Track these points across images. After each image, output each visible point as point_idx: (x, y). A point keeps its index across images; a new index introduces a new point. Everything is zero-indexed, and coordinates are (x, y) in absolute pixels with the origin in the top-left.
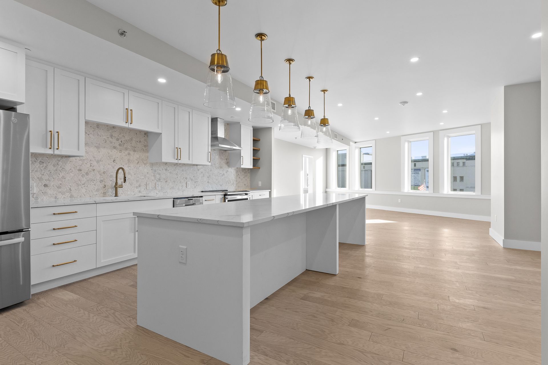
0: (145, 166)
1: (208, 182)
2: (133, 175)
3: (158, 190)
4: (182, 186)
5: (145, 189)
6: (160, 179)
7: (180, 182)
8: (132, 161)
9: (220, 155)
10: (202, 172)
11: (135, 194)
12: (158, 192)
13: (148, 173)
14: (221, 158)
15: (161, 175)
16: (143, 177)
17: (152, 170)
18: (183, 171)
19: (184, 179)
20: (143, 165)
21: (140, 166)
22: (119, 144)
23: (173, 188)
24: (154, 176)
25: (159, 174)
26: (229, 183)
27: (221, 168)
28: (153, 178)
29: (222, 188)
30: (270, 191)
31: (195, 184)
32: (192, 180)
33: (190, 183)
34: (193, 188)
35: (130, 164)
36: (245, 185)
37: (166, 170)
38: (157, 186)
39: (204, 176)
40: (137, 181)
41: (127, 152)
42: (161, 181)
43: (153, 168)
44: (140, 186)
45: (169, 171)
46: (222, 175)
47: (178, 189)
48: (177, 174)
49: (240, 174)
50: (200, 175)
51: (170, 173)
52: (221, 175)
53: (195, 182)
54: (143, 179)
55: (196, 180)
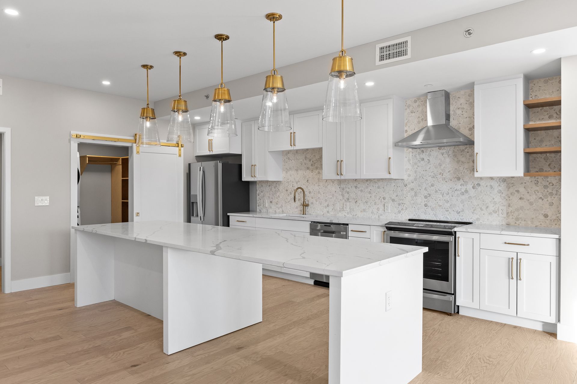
0: (333, 184)
1: (426, 205)
2: (322, 195)
3: (347, 212)
4: (378, 209)
5: (333, 210)
6: (348, 199)
7: (375, 204)
8: (321, 180)
9: (455, 156)
10: (412, 189)
11: (324, 214)
12: (346, 214)
13: (336, 192)
14: (458, 162)
15: (350, 194)
16: (331, 197)
17: (340, 188)
18: (379, 187)
19: (380, 199)
20: (331, 183)
21: (328, 185)
22: (311, 164)
23: (364, 210)
24: (343, 195)
25: (348, 193)
26: (481, 209)
27: (459, 179)
28: (341, 197)
29: (462, 218)
30: (557, 236)
31: (400, 207)
32: (393, 200)
33: (390, 205)
34: (395, 213)
35: (320, 183)
36: (546, 216)
37: (356, 187)
38: (345, 206)
39: (416, 195)
40: (326, 201)
41: (317, 172)
42: (350, 201)
43: (340, 186)
44: (328, 206)
45: (360, 189)
46: (463, 194)
47: (372, 213)
48: (370, 193)
49: (522, 190)
50: (409, 193)
51: (361, 191)
52: (459, 192)
53: (399, 204)
54: (331, 198)
55: (401, 202)
